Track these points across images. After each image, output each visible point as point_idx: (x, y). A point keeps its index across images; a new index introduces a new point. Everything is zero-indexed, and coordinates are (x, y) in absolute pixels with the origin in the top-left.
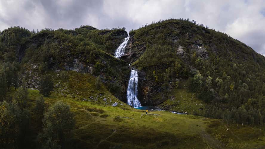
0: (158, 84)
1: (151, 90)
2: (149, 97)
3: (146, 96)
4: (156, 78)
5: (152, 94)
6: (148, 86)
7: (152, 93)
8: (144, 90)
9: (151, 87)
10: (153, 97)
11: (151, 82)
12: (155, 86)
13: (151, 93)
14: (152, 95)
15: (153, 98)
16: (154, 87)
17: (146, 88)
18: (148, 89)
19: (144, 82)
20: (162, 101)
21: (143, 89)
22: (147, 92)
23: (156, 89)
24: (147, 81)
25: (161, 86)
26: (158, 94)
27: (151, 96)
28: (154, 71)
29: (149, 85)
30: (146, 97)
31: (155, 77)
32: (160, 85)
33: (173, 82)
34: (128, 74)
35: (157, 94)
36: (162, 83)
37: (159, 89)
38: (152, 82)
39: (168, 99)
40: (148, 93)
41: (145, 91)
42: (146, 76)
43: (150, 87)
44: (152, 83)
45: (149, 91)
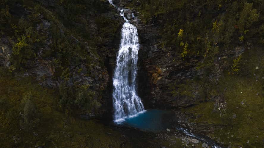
1: (168, 74)
2: (164, 88)
3: (155, 87)
4: (183, 47)
5: (169, 83)
6: (161, 66)
7: (170, 81)
8: (151, 74)
9: (170, 66)
10: (172, 90)
11: (171, 57)
12: (180, 65)
13: (169, 79)
14: (169, 85)
15: (172, 92)
16: (177, 66)
17: (157, 68)
18: (162, 70)
19: (153, 56)
21: (151, 71)
22: (159, 77)
23: (180, 70)
24: (160, 54)
25: (193, 66)
26: (185, 83)
27: (168, 87)
28: (181, 30)
29: (166, 63)
30: (157, 90)
31: (182, 44)
32: (190, 64)
33: (225, 57)
34: (115, 37)
35: (182, 83)
36: (197, 58)
37: (187, 72)
38: (173, 55)
39: (206, 101)
40: (160, 80)
41: (155, 74)
42: (158, 40)
43: (166, 67)
44: (171, 59)
45: (164, 75)
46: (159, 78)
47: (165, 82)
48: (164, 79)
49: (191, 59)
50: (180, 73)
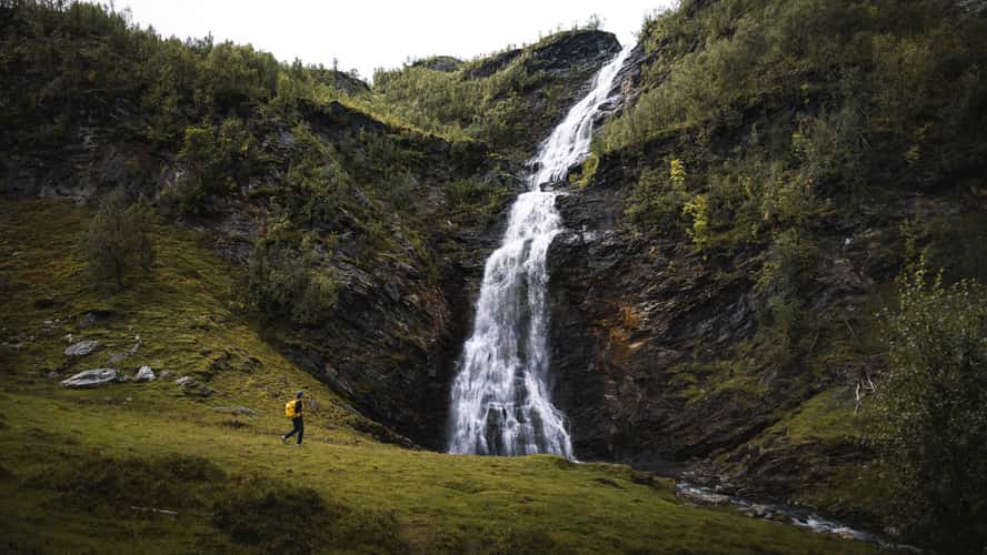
0: (726, 264)
1: (664, 328)
3: (618, 376)
5: (673, 361)
6: (635, 295)
7: (675, 354)
8: (606, 332)
9: (666, 295)
10: (686, 385)
11: (661, 258)
12: (699, 283)
13: (669, 345)
14: (675, 369)
15: (684, 394)
16: (690, 292)
17: (625, 308)
18: (639, 314)
19: (605, 265)
20: (760, 419)
21: (604, 323)
22: (632, 340)
23: (704, 309)
24: (627, 255)
25: (746, 284)
26: (732, 355)
27: (671, 375)
29: (646, 282)
30: (624, 388)
33: (870, 234)
35: (721, 356)
37: (733, 311)
40: (639, 354)
41: (618, 332)
43: (651, 298)
44: (665, 267)
45: (650, 331)
46: (635, 346)
47: (656, 358)
48: (650, 347)
49: (736, 261)
50: (710, 321)
